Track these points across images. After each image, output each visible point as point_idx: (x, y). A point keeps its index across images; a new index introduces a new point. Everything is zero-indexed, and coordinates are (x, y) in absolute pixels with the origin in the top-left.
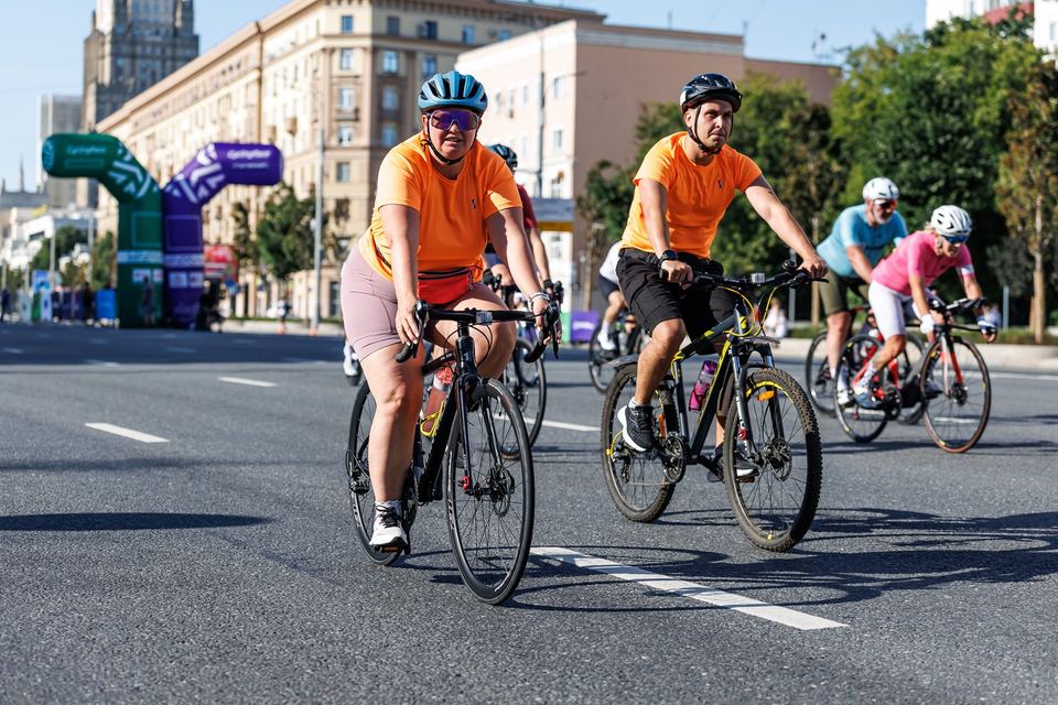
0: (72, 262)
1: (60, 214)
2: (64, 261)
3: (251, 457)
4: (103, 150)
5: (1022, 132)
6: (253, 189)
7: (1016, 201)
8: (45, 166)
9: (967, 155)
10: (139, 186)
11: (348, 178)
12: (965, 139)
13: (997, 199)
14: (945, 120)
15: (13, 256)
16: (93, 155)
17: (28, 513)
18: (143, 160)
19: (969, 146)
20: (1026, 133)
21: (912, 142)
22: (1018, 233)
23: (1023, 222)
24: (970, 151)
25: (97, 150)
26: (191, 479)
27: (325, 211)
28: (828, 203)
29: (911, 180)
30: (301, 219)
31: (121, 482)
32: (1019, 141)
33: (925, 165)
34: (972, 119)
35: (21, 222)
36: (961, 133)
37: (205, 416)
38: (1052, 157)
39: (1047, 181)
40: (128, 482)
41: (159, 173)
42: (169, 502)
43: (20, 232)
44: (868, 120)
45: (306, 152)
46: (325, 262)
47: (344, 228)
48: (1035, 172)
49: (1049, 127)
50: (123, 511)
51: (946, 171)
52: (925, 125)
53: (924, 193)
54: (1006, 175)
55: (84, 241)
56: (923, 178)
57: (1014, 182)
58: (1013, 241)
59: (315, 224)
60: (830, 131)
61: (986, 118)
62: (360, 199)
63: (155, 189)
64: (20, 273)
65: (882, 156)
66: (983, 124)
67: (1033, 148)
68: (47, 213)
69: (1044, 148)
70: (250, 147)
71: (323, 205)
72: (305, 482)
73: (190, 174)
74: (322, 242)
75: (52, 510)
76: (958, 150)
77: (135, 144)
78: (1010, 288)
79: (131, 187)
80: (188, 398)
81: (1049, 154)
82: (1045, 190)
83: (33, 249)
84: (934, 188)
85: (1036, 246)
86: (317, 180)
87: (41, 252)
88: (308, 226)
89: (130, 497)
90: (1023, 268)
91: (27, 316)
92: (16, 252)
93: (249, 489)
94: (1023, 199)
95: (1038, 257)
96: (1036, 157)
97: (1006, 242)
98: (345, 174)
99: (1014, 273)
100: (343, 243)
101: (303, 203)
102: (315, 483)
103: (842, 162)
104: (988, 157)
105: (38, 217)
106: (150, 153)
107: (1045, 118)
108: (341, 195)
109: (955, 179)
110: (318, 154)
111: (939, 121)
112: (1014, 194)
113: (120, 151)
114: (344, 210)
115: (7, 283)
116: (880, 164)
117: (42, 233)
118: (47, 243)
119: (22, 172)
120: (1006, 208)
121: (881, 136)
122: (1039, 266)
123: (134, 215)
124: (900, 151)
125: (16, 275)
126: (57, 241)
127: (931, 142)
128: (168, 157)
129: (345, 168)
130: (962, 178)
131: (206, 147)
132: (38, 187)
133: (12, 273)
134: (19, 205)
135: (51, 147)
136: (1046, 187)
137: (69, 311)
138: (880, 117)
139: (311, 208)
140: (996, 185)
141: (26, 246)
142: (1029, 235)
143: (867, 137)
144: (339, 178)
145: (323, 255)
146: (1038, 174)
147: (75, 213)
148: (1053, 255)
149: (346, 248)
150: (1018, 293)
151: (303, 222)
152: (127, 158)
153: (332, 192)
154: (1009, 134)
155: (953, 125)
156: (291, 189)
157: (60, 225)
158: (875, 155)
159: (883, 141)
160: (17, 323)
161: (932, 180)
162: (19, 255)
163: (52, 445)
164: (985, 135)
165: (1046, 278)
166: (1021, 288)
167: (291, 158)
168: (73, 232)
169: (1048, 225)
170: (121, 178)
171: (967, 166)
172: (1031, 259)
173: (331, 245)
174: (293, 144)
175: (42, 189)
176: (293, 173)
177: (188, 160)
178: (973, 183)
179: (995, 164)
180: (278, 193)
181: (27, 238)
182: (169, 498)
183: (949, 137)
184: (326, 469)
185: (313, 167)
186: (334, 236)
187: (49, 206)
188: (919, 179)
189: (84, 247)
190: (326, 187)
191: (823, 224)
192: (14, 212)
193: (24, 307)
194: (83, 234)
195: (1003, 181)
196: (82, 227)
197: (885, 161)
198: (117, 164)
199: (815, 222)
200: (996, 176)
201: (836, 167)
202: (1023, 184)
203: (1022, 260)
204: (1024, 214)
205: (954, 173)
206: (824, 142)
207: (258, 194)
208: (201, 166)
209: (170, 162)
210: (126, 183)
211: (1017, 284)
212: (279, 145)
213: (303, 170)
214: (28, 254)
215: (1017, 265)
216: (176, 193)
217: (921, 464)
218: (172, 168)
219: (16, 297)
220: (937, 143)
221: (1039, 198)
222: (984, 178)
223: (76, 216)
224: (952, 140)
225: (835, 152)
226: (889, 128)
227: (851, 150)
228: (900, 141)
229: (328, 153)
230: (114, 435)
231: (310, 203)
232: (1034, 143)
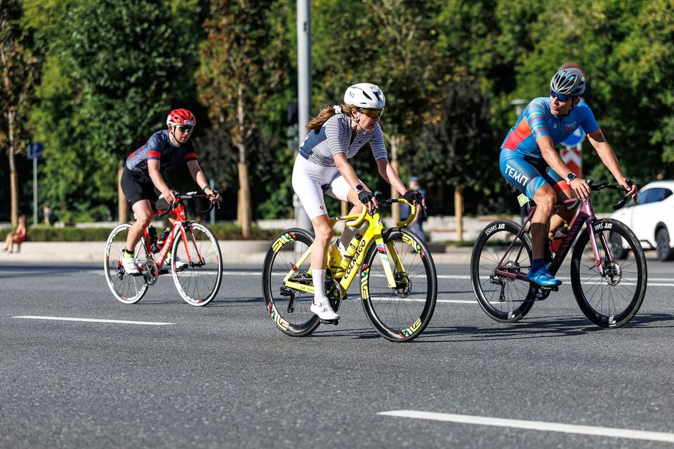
5: (220, 20)
7: (218, 90)
9: (166, 44)
12: (163, 28)
13: (199, 88)
14: (142, 8)
19: (167, 35)
20: (224, 21)
21: (108, 31)
22: (220, 124)
23: (225, 112)
24: (168, 39)
28: (22, 97)
29: (107, 71)
32: (218, 30)
33: (123, 56)
34: (170, 8)
36: (158, 22)
38: (252, 46)
39: (247, 70)
44: (64, 8)
48: (235, 61)
49: (247, 14)
51: (144, 61)
52: (120, 12)
53: (122, 85)
54: (207, 64)
56: (121, 69)
57: (216, 72)
58: (216, 133)
60: (24, 20)
61: (185, 5)
65: (77, 45)
66: (182, 11)
67: (232, 36)
69: (243, 36)
76: (156, 38)
78: (215, 181)
81: (248, 42)
82: (245, 78)
84: (133, 79)
85: (239, 138)
90: (228, 159)
94: (224, 89)
95: (242, 149)
96: (235, 46)
97: (210, 135)
99: (219, 165)
103: (37, 53)
104: (186, 46)
107: (243, 6)
109: (154, 69)
111: (136, 8)
112: (215, 84)
116: (75, 55)
120: (207, 99)
121: (76, 25)
122: (242, 158)
124: (97, 41)
127: (128, 30)
130: (161, 68)
136: (246, 76)
138: (76, 5)
140: (196, 74)
142: (232, 127)
143: (62, 26)
146: (239, 63)
148: (257, 145)
150: (225, 185)
154: (207, 22)
155: (150, 12)
158: (70, 46)
159: (78, 30)
161: (132, 71)
164: (182, 23)
165: (251, 171)
166: (226, 180)
169: (250, 115)
171: (166, 55)
172: (236, 150)
178: (172, 73)
179: (194, 53)
183: (146, 25)
188: (118, 69)
191: (18, 119)
195: (203, 69)
197: (81, 52)
199: (11, 116)
200: (197, 65)
201: (30, 59)
202: (224, 73)
203: (226, 151)
204: (225, 106)
205: (154, 62)
206: (16, 32)
211: (222, 177)
215: (223, 158)
217: (113, 373)
220: (133, 31)
221: (241, 87)
222: (184, 66)
224: (149, 28)
225: (29, 42)
226: (84, 16)
227: (45, 40)
228: (96, 30)
232: (233, 30)
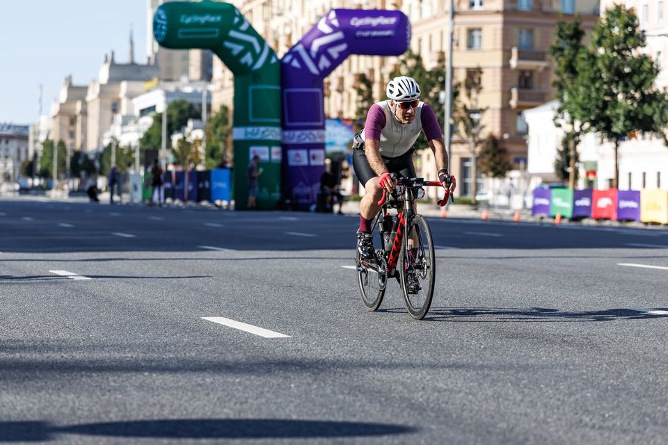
0: (185, 138)
1: (171, 87)
2: (176, 138)
3: (381, 357)
4: (219, 18)
6: (377, 59)
8: (156, 36)
10: (256, 57)
11: (480, 46)
15: (123, 132)
16: (208, 24)
17: (141, 417)
18: (259, 28)
25: (212, 19)
26: (315, 380)
27: (455, 82)
30: (431, 91)
31: (240, 383)
35: (130, 96)
37: (328, 308)
40: (248, 382)
41: (277, 42)
42: (292, 406)
43: (130, 107)
45: (435, 18)
46: (455, 138)
47: (476, 100)
50: (243, 416)
55: (197, 116)
59: (445, 96)
62: (494, 68)
63: (274, 60)
64: (131, 151)
68: (158, 86)
70: (375, 13)
71: (452, 76)
72: (441, 385)
73: (311, 44)
74: (451, 117)
75: (167, 414)
77: (251, 11)
79: (248, 58)
80: (310, 288)
83: (145, 124)
86: (446, 48)
87: (151, 129)
88: (437, 99)
89: (250, 401)
91: (138, 197)
92: (126, 129)
93: (379, 392)
98: (476, 40)
100: (475, 117)
101: (430, 73)
102: (451, 386)
105: (148, 91)
106: (266, 21)
108: (473, 65)
110: (448, 18)
113: (236, 20)
114: (476, 80)
115: (117, 162)
117: (153, 108)
118: (158, 119)
119: (132, 43)
123: (251, 88)
125: (126, 152)
126: (169, 116)
128: (286, 24)
129: (476, 34)
131: (328, 15)
132: (149, 58)
133: (122, 150)
134: (128, 79)
135: (163, 17)
137: (182, 191)
139: (440, 79)
141: (136, 122)
144: (470, 46)
145: (453, 130)
147: (188, 86)
149: (479, 121)
151: (431, 95)
152: (244, 27)
153: (463, 61)
156: (418, 58)
157: (171, 100)
160: (127, 204)
162: (129, 132)
163: (166, 340)
167: (418, 24)
168: (185, 106)
170: (237, 49)
173: (462, 119)
174: (421, 9)
175: (152, 62)
176: (420, 40)
177: (307, 29)
180: (404, 62)
181: (137, 113)
182: (292, 402)
184: (463, 372)
185: (442, 33)
186: (465, 108)
187: (159, 79)
189: (197, 122)
190: (455, 55)
192: (124, 86)
193: (135, 188)
194: (197, 107)
196: (195, 101)
198: (233, 34)
207: (382, 64)
208: (323, 35)
209: (288, 31)
210: (242, 54)
212: (404, 10)
213: (431, 37)
214: (138, 131)
216: (295, 64)
218: (290, 37)
219: (126, 177)
223: (188, 89)
229: (458, 19)
230: (231, 329)
231: (439, 73)
